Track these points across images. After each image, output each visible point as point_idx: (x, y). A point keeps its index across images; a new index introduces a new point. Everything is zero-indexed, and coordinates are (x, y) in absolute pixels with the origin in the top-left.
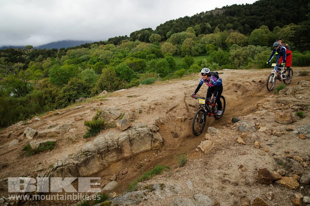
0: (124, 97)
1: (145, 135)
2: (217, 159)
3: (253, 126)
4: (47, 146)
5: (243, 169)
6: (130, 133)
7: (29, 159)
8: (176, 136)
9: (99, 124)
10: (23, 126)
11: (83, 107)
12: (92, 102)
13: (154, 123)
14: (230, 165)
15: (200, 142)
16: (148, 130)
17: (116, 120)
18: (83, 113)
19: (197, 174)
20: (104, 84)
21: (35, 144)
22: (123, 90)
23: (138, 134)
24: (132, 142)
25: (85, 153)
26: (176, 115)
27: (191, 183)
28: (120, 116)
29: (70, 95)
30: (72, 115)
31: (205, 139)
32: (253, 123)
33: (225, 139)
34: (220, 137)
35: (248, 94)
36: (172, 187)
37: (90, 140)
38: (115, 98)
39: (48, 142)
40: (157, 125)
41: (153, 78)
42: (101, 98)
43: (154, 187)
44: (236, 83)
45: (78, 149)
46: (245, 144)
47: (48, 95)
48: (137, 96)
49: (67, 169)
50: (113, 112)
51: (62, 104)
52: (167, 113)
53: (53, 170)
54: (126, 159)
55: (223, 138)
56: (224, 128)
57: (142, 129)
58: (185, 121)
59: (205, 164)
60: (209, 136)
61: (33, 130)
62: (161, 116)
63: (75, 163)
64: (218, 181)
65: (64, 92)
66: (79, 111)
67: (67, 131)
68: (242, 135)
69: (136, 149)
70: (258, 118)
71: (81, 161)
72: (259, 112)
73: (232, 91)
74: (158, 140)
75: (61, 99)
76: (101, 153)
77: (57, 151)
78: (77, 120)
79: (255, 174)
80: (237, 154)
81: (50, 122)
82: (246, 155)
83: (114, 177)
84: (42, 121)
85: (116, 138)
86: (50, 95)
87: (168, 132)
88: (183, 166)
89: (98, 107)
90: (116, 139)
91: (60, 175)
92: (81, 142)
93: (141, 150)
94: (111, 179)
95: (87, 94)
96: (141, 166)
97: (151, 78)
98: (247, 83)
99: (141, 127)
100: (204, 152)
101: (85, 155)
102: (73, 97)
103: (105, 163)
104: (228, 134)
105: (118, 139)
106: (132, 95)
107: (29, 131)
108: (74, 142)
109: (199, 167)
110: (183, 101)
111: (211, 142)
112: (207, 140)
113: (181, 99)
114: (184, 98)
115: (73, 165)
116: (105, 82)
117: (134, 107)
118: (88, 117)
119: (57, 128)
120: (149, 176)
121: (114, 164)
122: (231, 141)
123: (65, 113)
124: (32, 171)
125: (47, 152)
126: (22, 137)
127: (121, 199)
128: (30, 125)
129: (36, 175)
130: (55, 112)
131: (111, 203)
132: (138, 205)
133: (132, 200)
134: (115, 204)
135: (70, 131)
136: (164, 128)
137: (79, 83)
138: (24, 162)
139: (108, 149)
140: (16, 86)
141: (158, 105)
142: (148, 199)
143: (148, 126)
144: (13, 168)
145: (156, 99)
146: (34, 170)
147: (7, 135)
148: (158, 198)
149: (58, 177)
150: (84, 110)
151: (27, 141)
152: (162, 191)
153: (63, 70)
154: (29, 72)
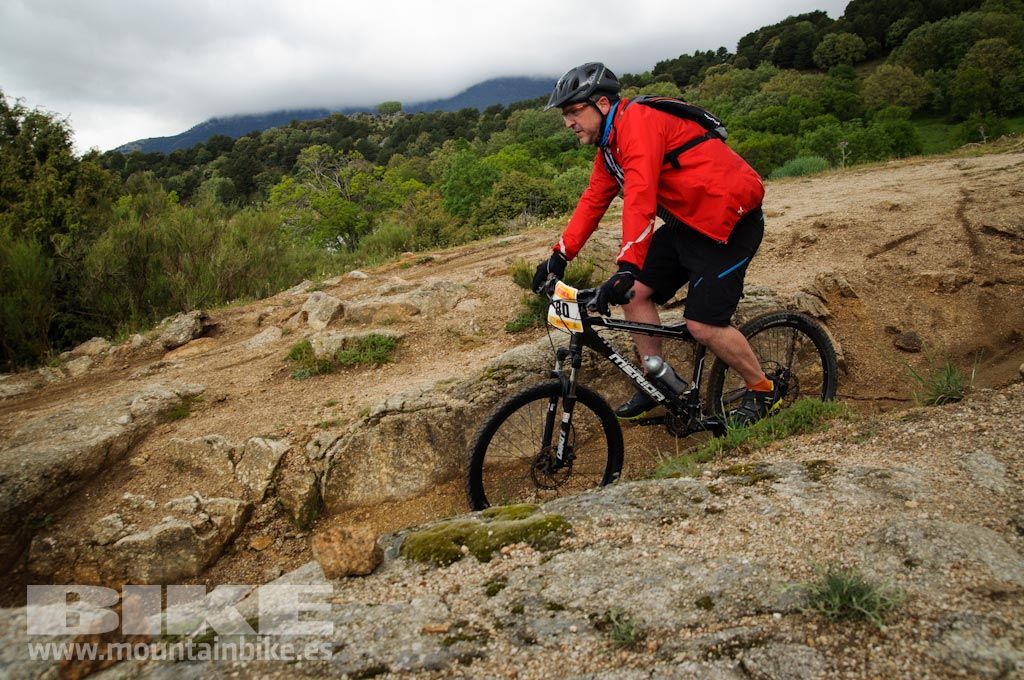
4: (369, 350)
7: (298, 388)
8: (909, 345)
10: (310, 295)
11: (525, 240)
13: (807, 287)
16: (779, 303)
21: (326, 339)
25: (497, 374)
26: (914, 264)
27: (998, 465)
30: (479, 263)
36: (876, 470)
37: (531, 338)
39: (374, 336)
40: (821, 298)
45: (477, 367)
49: (419, 424)
52: (870, 256)
53: (366, 421)
58: (961, 292)
61: (332, 299)
62: (842, 266)
63: (454, 407)
67: (449, 306)
71: (478, 399)
77: (399, 368)
78: (491, 272)
81: (398, 280)
84: (372, 282)
87: (872, 328)
91: (391, 444)
92: (497, 344)
99: (749, 294)
101: (495, 379)
107: (318, 304)
108: (467, 344)
110: (953, 216)
113: (941, 210)
114: (957, 205)
115: (444, 414)
119: (412, 293)
123: (456, 258)
124: (299, 423)
125: (366, 369)
126: (294, 323)
127: (587, 501)
128: (334, 291)
129: (310, 439)
130: (422, 256)
131: (533, 510)
132: (669, 526)
133: (642, 508)
134: (554, 513)
135: (461, 307)
136: (856, 311)
137: (531, 190)
138: (283, 394)
139: (592, 366)
140: (342, 224)
141: (833, 230)
142: (726, 508)
143: (780, 294)
144: (243, 408)
145: (827, 211)
146: (305, 423)
147: (253, 316)
148: (788, 509)
149: (384, 451)
150: (525, 251)
151: (307, 332)
152: (815, 484)
153: (487, 169)
154: (381, 179)
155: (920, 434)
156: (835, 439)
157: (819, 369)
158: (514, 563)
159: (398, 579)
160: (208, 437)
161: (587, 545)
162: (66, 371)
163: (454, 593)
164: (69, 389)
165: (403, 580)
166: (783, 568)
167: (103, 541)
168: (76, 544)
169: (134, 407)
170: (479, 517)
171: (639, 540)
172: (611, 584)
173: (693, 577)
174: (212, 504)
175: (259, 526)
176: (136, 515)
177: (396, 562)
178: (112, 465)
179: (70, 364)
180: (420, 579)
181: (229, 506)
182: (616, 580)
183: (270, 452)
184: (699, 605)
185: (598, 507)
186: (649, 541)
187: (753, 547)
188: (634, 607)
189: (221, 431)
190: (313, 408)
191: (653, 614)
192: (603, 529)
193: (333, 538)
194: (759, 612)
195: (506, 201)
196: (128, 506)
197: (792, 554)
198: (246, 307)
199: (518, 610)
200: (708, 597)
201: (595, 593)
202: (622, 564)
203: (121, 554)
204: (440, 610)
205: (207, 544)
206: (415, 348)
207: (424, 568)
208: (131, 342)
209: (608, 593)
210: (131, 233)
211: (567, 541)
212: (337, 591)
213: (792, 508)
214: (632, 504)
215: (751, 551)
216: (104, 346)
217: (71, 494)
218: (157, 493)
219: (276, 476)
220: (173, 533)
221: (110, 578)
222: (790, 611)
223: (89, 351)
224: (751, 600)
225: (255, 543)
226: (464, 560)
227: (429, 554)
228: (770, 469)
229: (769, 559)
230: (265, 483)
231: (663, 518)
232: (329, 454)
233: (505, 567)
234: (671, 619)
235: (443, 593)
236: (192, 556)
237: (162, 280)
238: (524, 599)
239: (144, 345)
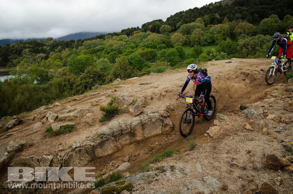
0: (137, 84)
1: (156, 120)
2: (225, 144)
3: (261, 113)
4: (67, 129)
5: (251, 154)
6: (142, 118)
7: (51, 140)
9: (113, 109)
10: (46, 110)
11: (99, 93)
12: (107, 89)
13: (164, 109)
14: (238, 150)
15: (209, 128)
16: (159, 115)
17: (129, 106)
18: (99, 99)
19: (206, 157)
20: (118, 72)
21: (56, 126)
22: (136, 78)
23: (150, 119)
24: (144, 126)
27: (200, 166)
28: (132, 102)
29: (87, 83)
30: (88, 101)
31: (214, 125)
32: (261, 111)
33: (233, 126)
34: (228, 123)
35: (256, 82)
36: (182, 169)
37: (105, 124)
38: (129, 86)
39: (67, 125)
40: (167, 111)
41: (164, 67)
42: (115, 86)
43: (165, 168)
44: (244, 72)
45: (94, 132)
46: (253, 131)
47: (67, 83)
48: (149, 84)
49: (84, 149)
50: (126, 98)
51: (79, 91)
52: (177, 100)
53: (72, 150)
54: (138, 142)
55: (231, 124)
56: (232, 115)
57: (154, 114)
59: (214, 148)
60: (218, 122)
61: (54, 114)
62: (171, 102)
63: (92, 145)
64: (226, 165)
65: (81, 80)
66: (96, 97)
67: (84, 115)
68: (250, 122)
69: (148, 133)
70: (267, 106)
71: (97, 143)
72: (267, 100)
73: (240, 79)
74: (168, 125)
75: (78, 86)
76: (115, 137)
77: (75, 133)
78: (93, 105)
79: (263, 160)
80: (245, 140)
81: (69, 107)
82: (254, 141)
83: (127, 158)
84: (62, 106)
85: (129, 123)
86: (69, 82)
87: (178, 117)
88: (192, 150)
89: (112, 93)
91: (78, 155)
92: (97, 125)
93: (153, 134)
94: (125, 160)
95: (102, 81)
96: (153, 149)
97: (162, 67)
98: (255, 72)
99: (153, 113)
100: (212, 137)
101: (100, 137)
102: (89, 84)
103: (118, 146)
104: (236, 120)
105: (131, 123)
106: (144, 83)
107: (51, 115)
108: (90, 126)
109: (208, 151)
110: (192, 89)
111: (219, 127)
112: (216, 125)
115: (90, 147)
116: (119, 71)
117: (145, 94)
118: (104, 103)
119: (75, 112)
120: (160, 158)
121: (127, 146)
122: (239, 127)
123: (82, 99)
125: (67, 134)
126: (45, 120)
128: (52, 109)
129: (58, 155)
130: (73, 98)
131: (125, 182)
132: (150, 184)
134: (129, 183)
135: (87, 115)
136: (175, 114)
137: (95, 72)
138: (47, 142)
139: (121, 133)
141: (169, 92)
142: (159, 179)
143: (159, 112)
144: (38, 147)
145: (167, 87)
146: (55, 150)
147: (32, 118)
148: (169, 178)
149: (77, 157)
150: (100, 97)
151: (49, 123)
152: (173, 172)
153: (79, 59)
154: (50, 62)
155: (188, 159)
156: (175, 159)
157: (168, 129)
160: (31, 156)
161: (137, 190)
169: (8, 150)
170: (115, 184)
183: (48, 159)
185: (137, 180)
186: (147, 188)
187: (165, 188)
189: (34, 154)
190: (56, 146)
192: (139, 186)
195: (88, 74)
198: (29, 115)
211: (133, 189)
214: (143, 179)
219: (51, 165)
231: (149, 182)
232: (64, 159)
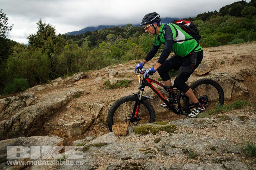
1: (226, 80)
4: (124, 83)
7: (106, 92)
13: (238, 72)
16: (230, 76)
21: (113, 80)
23: (217, 79)
39: (125, 80)
40: (242, 75)
48: (221, 51)
62: (248, 67)
74: (241, 89)
77: (131, 88)
81: (131, 66)
84: (125, 67)
90: (191, 82)
91: (129, 106)
99: (222, 74)
105: (193, 82)
106: (215, 50)
107: (112, 72)
124: (106, 100)
125: (123, 88)
126: (106, 76)
127: (181, 122)
128: (115, 69)
129: (109, 104)
130: (137, 61)
131: (167, 123)
132: (202, 129)
133: (195, 125)
134: (172, 124)
136: (251, 79)
138: (103, 93)
140: (117, 53)
141: (246, 58)
142: (218, 126)
143: (230, 74)
144: (93, 96)
145: (244, 53)
146: (108, 100)
147: (96, 74)
148: (235, 127)
149: (126, 108)
151: (109, 78)
152: (242, 122)
153: (153, 41)
154: (126, 43)
156: (247, 111)
157: (240, 94)
158: (162, 135)
159: (133, 137)
160: (85, 102)
161: (181, 132)
162: (52, 85)
163: (147, 142)
164: (53, 89)
165: (134, 138)
166: (234, 142)
167: (60, 125)
168: (54, 125)
169: (68, 94)
170: (153, 124)
171: (195, 132)
172: (188, 142)
173: (209, 142)
174: (85, 118)
175: (96, 124)
176: (67, 119)
177: (132, 133)
178: (62, 107)
179: (53, 83)
180: (138, 138)
181: (89, 119)
182: (189, 141)
183: (99, 107)
184: (211, 149)
185: (184, 123)
186: (197, 133)
187: (226, 136)
188: (194, 148)
189: (88, 101)
190: (110, 97)
191: (199, 150)
192: (185, 129)
193: (117, 126)
194: (228, 153)
196: (66, 117)
197: (236, 139)
198: (94, 72)
199: (164, 147)
200: (214, 148)
201: (184, 144)
202: (191, 138)
203: (64, 128)
204: (144, 145)
205: (84, 127)
206: (135, 83)
207: (139, 135)
208: (67, 79)
209: (187, 144)
210: (68, 53)
211: (176, 131)
212: (118, 139)
213: (236, 127)
214: (193, 123)
215: (225, 137)
216: (61, 79)
217: (53, 113)
218: (72, 114)
219: (100, 112)
220: (76, 124)
221: (61, 133)
222: (237, 153)
223: (58, 81)
224: (226, 149)
225: (95, 128)
226: (149, 134)
227: (141, 132)
228: (230, 117)
229: (230, 140)
230: (98, 114)
231: (201, 127)
233: (160, 136)
234: (204, 152)
235: (144, 141)
236: (80, 130)
237: (75, 64)
238: (165, 144)
239: (70, 80)
